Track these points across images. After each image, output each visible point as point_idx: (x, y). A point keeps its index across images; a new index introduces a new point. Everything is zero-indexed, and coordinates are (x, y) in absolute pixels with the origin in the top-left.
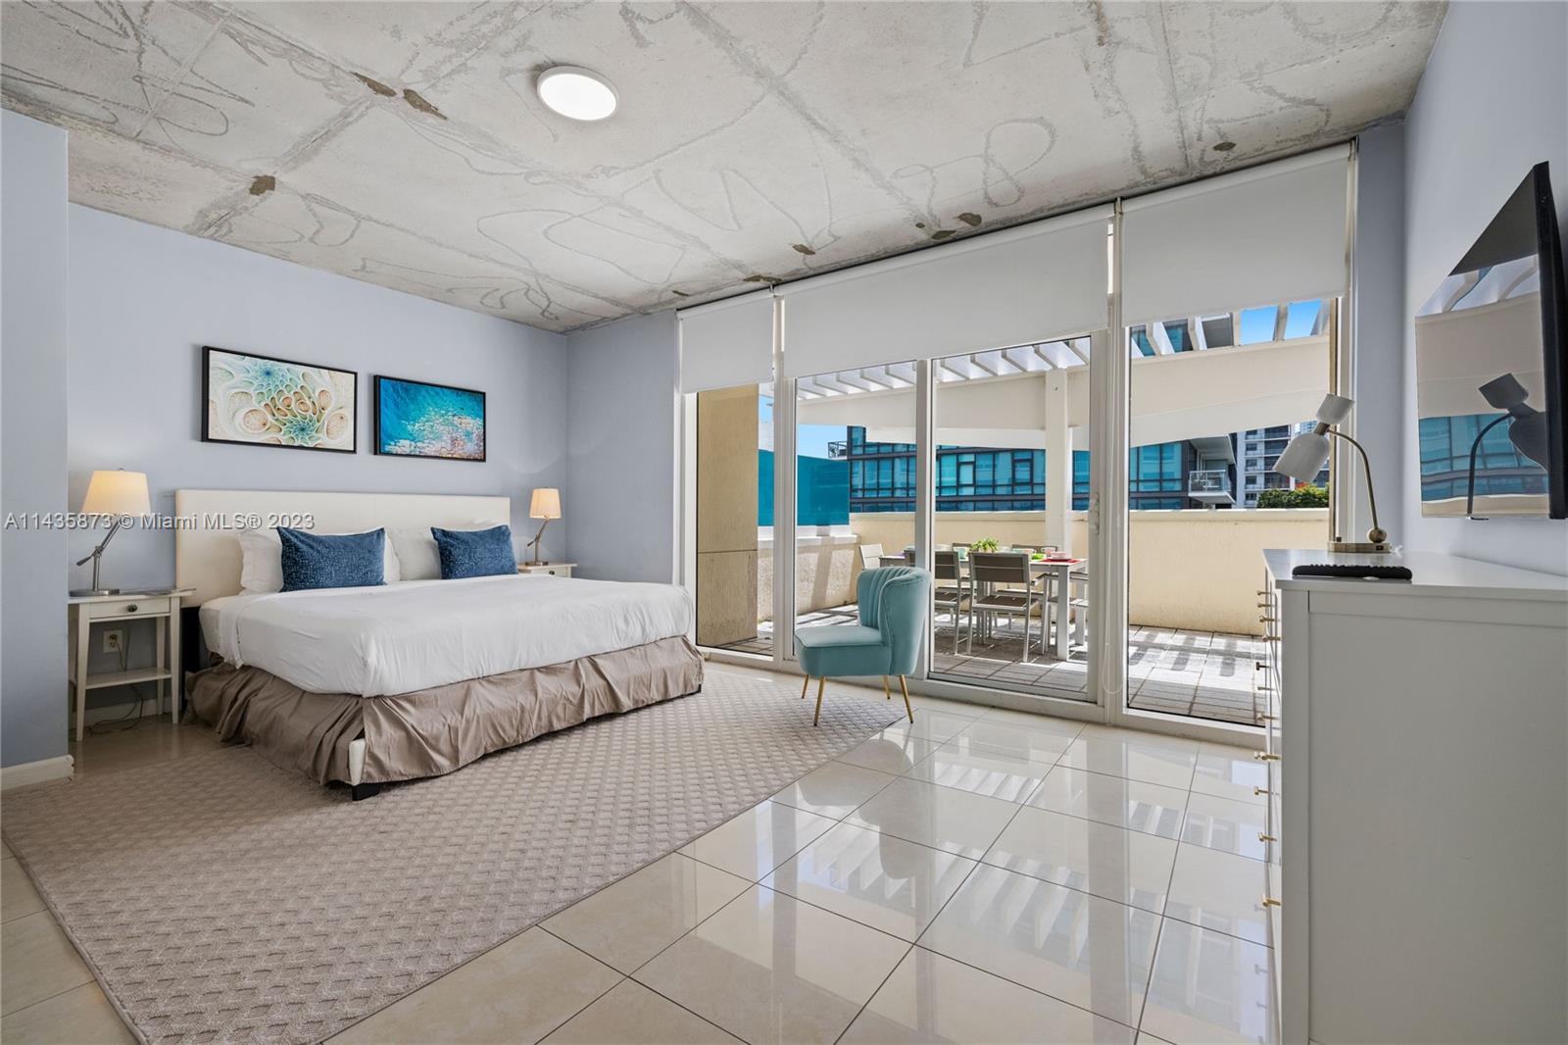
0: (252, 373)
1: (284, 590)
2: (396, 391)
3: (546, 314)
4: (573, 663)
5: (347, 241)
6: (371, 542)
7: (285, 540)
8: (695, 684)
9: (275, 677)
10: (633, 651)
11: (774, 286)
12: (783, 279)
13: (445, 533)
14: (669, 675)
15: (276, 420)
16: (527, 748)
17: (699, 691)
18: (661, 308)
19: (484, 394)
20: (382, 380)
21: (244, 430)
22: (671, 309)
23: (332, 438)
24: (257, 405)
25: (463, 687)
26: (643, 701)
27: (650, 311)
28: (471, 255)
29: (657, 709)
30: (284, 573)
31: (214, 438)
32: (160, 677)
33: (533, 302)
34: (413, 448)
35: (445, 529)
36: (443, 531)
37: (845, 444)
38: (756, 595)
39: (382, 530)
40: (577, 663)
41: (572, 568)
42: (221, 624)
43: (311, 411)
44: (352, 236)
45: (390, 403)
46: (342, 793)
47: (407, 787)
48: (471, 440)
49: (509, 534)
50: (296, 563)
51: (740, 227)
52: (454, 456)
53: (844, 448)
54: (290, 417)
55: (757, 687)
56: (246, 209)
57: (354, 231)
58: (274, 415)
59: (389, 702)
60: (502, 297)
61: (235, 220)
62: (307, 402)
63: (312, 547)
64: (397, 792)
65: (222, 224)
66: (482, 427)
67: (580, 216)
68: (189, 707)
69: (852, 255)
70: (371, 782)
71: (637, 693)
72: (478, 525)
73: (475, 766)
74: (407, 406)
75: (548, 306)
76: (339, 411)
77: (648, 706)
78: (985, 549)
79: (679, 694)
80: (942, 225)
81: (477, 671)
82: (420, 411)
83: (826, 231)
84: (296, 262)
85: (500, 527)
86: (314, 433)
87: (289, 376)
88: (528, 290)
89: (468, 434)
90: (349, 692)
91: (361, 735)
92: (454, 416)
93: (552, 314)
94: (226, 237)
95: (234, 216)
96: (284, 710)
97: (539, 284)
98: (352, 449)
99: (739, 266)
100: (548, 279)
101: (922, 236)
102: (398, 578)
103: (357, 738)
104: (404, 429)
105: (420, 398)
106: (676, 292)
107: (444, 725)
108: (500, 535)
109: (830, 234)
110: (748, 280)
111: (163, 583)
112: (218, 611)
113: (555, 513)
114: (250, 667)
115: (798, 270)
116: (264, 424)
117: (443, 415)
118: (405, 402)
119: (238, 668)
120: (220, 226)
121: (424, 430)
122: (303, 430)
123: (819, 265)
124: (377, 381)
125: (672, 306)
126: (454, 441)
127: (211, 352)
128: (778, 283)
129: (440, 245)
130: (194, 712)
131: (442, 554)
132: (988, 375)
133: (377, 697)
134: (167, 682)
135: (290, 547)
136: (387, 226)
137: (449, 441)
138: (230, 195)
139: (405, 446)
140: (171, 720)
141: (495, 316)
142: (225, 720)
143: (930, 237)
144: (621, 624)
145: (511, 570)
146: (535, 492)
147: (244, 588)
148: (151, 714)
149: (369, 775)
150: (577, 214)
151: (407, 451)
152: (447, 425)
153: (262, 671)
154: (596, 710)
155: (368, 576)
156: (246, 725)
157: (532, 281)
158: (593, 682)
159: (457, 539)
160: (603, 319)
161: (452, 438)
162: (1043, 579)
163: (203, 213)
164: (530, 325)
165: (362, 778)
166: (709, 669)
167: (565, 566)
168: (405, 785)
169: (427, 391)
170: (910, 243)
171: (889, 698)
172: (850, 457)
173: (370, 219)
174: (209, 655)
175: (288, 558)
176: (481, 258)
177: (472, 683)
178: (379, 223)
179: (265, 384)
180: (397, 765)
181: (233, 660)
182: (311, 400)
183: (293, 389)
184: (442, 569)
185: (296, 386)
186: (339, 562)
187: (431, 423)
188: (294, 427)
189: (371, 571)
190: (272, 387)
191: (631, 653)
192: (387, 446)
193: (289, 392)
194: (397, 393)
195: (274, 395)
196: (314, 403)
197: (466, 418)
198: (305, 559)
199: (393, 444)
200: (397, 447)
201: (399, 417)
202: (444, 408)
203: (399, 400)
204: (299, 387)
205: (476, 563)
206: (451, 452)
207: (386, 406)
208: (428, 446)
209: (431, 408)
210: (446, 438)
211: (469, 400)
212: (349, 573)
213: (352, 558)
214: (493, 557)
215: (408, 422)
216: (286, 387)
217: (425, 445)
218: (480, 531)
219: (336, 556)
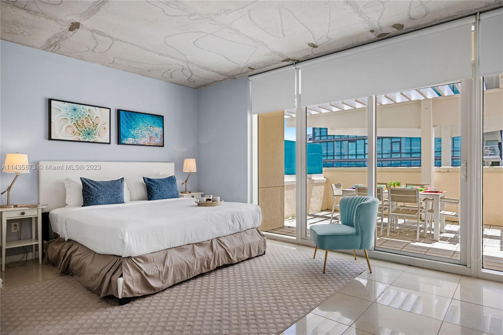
0: (68, 110)
1: (84, 206)
2: (127, 116)
3: (190, 80)
4: (210, 241)
5: (107, 50)
6: (118, 184)
7: (84, 184)
8: (263, 250)
9: (82, 245)
10: (235, 235)
11: (296, 63)
12: (300, 60)
13: (149, 180)
14: (252, 247)
15: (78, 130)
16: (191, 281)
17: (264, 254)
18: (242, 75)
19: (163, 116)
20: (121, 111)
21: (65, 135)
22: (246, 76)
23: (101, 138)
24: (70, 124)
25: (164, 253)
26: (241, 259)
27: (236, 77)
28: (160, 54)
29: (247, 262)
30: (84, 198)
31: (54, 138)
32: (34, 243)
33: (184, 75)
34: (134, 141)
35: (149, 178)
36: (148, 178)
37: (312, 135)
38: (284, 207)
39: (123, 178)
40: (212, 241)
41: (202, 195)
42: (59, 221)
43: (92, 126)
44: (110, 48)
45: (125, 122)
46: (114, 301)
47: (142, 299)
48: (158, 137)
49: (175, 180)
50: (88, 194)
51: (284, 35)
52: (151, 144)
53: (311, 137)
54: (84, 129)
55: (290, 252)
56: (67, 37)
57: (111, 46)
58: (77, 128)
59: (133, 259)
60: (171, 73)
61: (62, 43)
62: (91, 122)
63: (95, 186)
64: (138, 301)
65: (56, 45)
66: (162, 132)
67: (211, 34)
68: (46, 256)
69: (336, 48)
70: (126, 297)
71: (238, 255)
72: (162, 175)
73: (170, 289)
74: (131, 123)
75: (191, 76)
76: (104, 126)
77: (243, 261)
78: (394, 186)
79: (256, 256)
80: (383, 31)
81: (170, 245)
82: (137, 125)
83: (326, 35)
84: (86, 61)
85: (171, 177)
86: (93, 135)
87: (83, 111)
88: (183, 69)
89: (157, 135)
90: (116, 254)
91: (121, 276)
92: (151, 126)
93: (192, 80)
94: (57, 51)
95: (62, 41)
96: (87, 261)
97: (188, 66)
98: (109, 142)
99: (281, 55)
100: (192, 64)
101: (372, 36)
102: (130, 200)
103: (120, 277)
104: (130, 133)
105: (137, 119)
106: (249, 68)
107: (157, 270)
108: (171, 180)
109: (327, 37)
110: (283, 61)
111: (34, 202)
112: (57, 215)
113: (194, 170)
114: (71, 240)
115: (308, 55)
116: (73, 132)
117: (146, 126)
118: (130, 121)
119: (66, 240)
120: (56, 46)
121: (138, 133)
122: (89, 134)
123: (318, 53)
124: (119, 111)
125: (247, 74)
126: (151, 138)
127: (52, 101)
128: (298, 62)
129: (147, 50)
130: (48, 258)
131: (148, 189)
132: (392, 102)
133: (128, 257)
134: (37, 246)
135: (86, 186)
136: (125, 42)
137: (149, 138)
138: (60, 32)
139: (130, 140)
140: (39, 262)
141: (167, 82)
142: (62, 263)
143: (376, 36)
144: (231, 223)
145: (177, 196)
146: (185, 160)
147: (67, 205)
148: (31, 259)
149: (125, 294)
150: (209, 33)
151: (131, 142)
152: (148, 131)
153: (77, 242)
154: (220, 264)
155: (118, 200)
156: (70, 266)
157: (185, 65)
158: (219, 250)
159: (154, 182)
160: (215, 81)
161: (150, 136)
162: (425, 201)
163: (49, 41)
164: (182, 85)
165: (122, 295)
166: (269, 243)
167: (198, 193)
168: (141, 298)
169: (139, 116)
170: (365, 40)
171: (356, 259)
172: (314, 141)
173: (119, 40)
174: (53, 233)
175: (85, 191)
176: (164, 55)
177: (169, 251)
178: (122, 41)
179: (73, 114)
180: (137, 289)
181: (64, 237)
182: (92, 121)
183: (85, 117)
184: (148, 195)
185: (86, 115)
186: (106, 193)
187: (141, 130)
188: (86, 133)
189: (119, 197)
190: (76, 116)
191: (235, 236)
192: (123, 141)
193: (83, 118)
194: (127, 117)
195: (77, 119)
196: (93, 122)
197: (155, 128)
198: (92, 192)
199: (126, 139)
200: (127, 141)
201: (128, 128)
202: (146, 123)
203: (128, 120)
204: (87, 115)
205: (162, 193)
206: (150, 143)
207: (123, 123)
208: (140, 140)
209: (141, 123)
210: (147, 136)
211: (157, 119)
212: (110, 198)
213: (111, 191)
214: (169, 191)
215: (132, 130)
216: (82, 115)
217: (139, 140)
218: (164, 179)
219: (105, 190)
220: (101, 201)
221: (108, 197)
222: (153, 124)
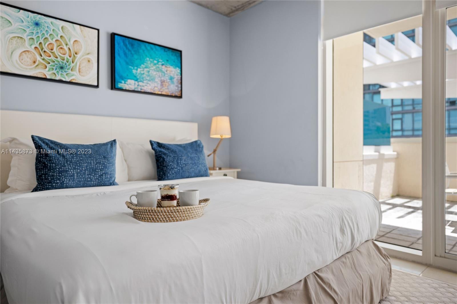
0: (25, 23)
1: (35, 190)
4: (302, 283)
6: (106, 150)
7: (38, 147)
13: (160, 145)
15: (43, 59)
19: (181, 52)
20: (116, 36)
21: (20, 66)
23: (82, 76)
24: (29, 47)
30: (37, 175)
34: (136, 86)
35: (161, 142)
36: (158, 143)
39: (115, 141)
41: (238, 173)
43: (67, 54)
45: (122, 54)
48: (173, 83)
49: (202, 147)
50: (45, 166)
54: (52, 58)
58: (41, 56)
62: (65, 47)
74: (133, 56)
76: (88, 56)
85: (196, 142)
86: (70, 71)
87: (52, 28)
89: (171, 79)
92: (163, 65)
98: (96, 84)
102: (127, 179)
104: (131, 72)
105: (141, 51)
108: (196, 147)
113: (227, 135)
116: (34, 62)
117: (155, 64)
118: (131, 53)
121: (144, 74)
122: (62, 68)
124: (113, 36)
126: (162, 82)
131: (157, 160)
137: (159, 83)
139: (130, 84)
144: (339, 235)
145: (205, 174)
146: (214, 119)
147: (9, 187)
151: (132, 88)
152: (158, 71)
155: (103, 179)
161: (161, 80)
167: (232, 170)
169: (145, 46)
175: (40, 161)
179: (35, 32)
182: (68, 46)
183: (55, 38)
184: (158, 171)
185: (57, 36)
186: (80, 166)
187: (148, 69)
188: (56, 66)
189: (105, 174)
190: (40, 35)
191: (343, 262)
192: (119, 83)
193: (52, 39)
194: (126, 46)
195: (41, 41)
196: (69, 49)
197: (170, 67)
198: (53, 163)
199: (123, 82)
200: (126, 85)
201: (127, 64)
202: (156, 59)
203: (127, 51)
204: (59, 36)
205: (182, 168)
206: (161, 90)
207: (119, 55)
208: (146, 85)
209: (148, 59)
210: (158, 80)
211: (172, 55)
212: (88, 175)
213: (91, 163)
214: (193, 164)
215: (134, 67)
216: (50, 35)
217: (144, 84)
218: (184, 144)
219: (78, 161)
220: (69, 181)
221: (84, 174)
222: (166, 61)
